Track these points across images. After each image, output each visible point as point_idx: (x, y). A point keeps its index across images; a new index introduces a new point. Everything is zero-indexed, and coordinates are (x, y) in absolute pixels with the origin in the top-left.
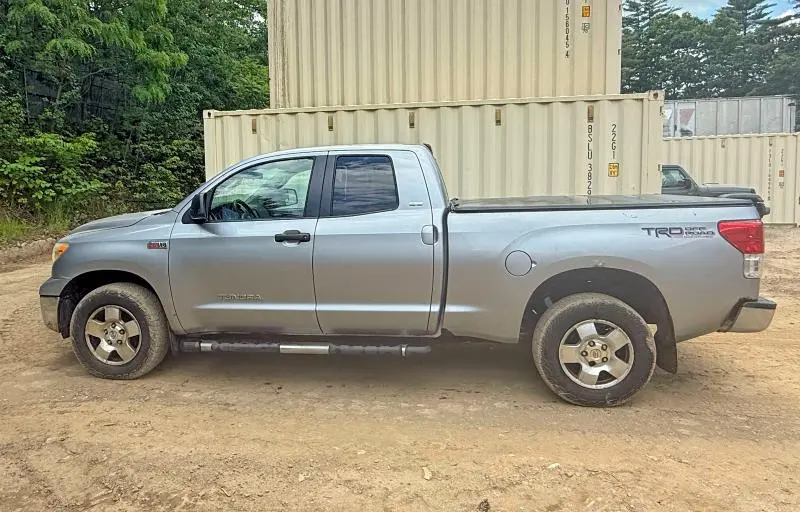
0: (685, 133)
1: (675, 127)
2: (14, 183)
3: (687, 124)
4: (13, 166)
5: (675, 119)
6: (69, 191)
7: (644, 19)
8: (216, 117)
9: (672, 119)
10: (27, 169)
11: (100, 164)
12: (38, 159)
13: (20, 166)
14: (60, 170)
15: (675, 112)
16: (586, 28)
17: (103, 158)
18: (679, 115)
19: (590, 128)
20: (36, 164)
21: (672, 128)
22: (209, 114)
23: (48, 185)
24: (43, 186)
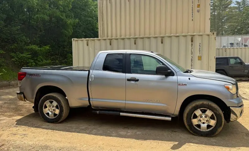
0: (245, 46)
1: (242, 44)
2: (22, 60)
3: (246, 43)
4: (22, 55)
5: (242, 42)
6: (40, 63)
7: (242, 7)
8: (76, 41)
9: (241, 41)
10: (26, 56)
11: (52, 55)
12: (29, 53)
13: (24, 55)
14: (37, 56)
15: (242, 39)
16: (198, 11)
17: (52, 53)
18: (243, 40)
19: (192, 44)
20: (29, 55)
21: (241, 44)
22: (74, 40)
23: (33, 61)
24: (31, 61)
